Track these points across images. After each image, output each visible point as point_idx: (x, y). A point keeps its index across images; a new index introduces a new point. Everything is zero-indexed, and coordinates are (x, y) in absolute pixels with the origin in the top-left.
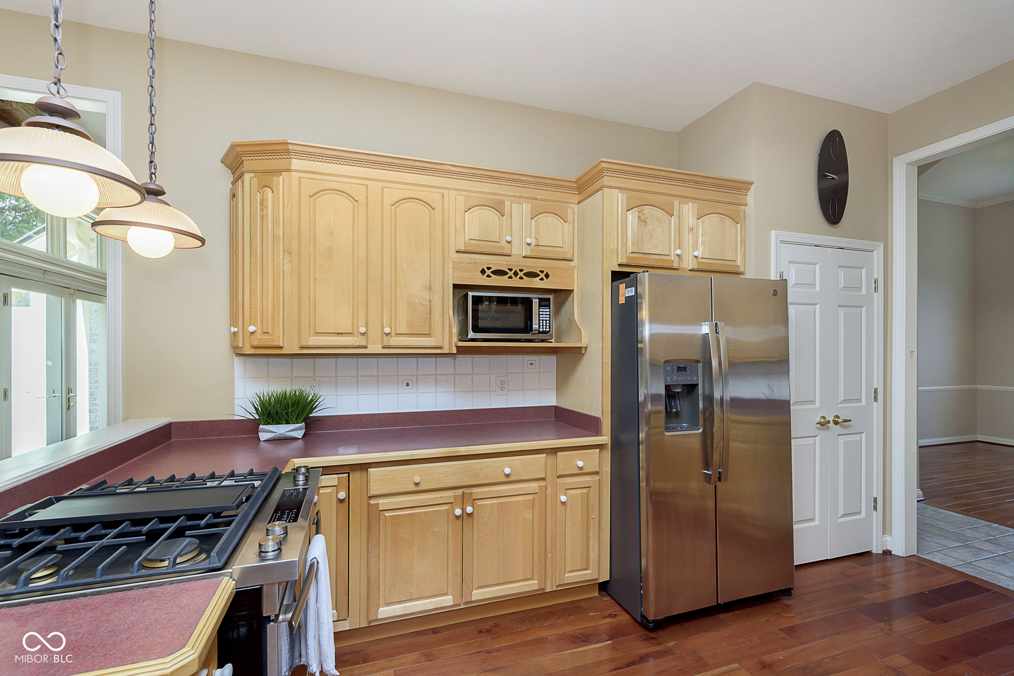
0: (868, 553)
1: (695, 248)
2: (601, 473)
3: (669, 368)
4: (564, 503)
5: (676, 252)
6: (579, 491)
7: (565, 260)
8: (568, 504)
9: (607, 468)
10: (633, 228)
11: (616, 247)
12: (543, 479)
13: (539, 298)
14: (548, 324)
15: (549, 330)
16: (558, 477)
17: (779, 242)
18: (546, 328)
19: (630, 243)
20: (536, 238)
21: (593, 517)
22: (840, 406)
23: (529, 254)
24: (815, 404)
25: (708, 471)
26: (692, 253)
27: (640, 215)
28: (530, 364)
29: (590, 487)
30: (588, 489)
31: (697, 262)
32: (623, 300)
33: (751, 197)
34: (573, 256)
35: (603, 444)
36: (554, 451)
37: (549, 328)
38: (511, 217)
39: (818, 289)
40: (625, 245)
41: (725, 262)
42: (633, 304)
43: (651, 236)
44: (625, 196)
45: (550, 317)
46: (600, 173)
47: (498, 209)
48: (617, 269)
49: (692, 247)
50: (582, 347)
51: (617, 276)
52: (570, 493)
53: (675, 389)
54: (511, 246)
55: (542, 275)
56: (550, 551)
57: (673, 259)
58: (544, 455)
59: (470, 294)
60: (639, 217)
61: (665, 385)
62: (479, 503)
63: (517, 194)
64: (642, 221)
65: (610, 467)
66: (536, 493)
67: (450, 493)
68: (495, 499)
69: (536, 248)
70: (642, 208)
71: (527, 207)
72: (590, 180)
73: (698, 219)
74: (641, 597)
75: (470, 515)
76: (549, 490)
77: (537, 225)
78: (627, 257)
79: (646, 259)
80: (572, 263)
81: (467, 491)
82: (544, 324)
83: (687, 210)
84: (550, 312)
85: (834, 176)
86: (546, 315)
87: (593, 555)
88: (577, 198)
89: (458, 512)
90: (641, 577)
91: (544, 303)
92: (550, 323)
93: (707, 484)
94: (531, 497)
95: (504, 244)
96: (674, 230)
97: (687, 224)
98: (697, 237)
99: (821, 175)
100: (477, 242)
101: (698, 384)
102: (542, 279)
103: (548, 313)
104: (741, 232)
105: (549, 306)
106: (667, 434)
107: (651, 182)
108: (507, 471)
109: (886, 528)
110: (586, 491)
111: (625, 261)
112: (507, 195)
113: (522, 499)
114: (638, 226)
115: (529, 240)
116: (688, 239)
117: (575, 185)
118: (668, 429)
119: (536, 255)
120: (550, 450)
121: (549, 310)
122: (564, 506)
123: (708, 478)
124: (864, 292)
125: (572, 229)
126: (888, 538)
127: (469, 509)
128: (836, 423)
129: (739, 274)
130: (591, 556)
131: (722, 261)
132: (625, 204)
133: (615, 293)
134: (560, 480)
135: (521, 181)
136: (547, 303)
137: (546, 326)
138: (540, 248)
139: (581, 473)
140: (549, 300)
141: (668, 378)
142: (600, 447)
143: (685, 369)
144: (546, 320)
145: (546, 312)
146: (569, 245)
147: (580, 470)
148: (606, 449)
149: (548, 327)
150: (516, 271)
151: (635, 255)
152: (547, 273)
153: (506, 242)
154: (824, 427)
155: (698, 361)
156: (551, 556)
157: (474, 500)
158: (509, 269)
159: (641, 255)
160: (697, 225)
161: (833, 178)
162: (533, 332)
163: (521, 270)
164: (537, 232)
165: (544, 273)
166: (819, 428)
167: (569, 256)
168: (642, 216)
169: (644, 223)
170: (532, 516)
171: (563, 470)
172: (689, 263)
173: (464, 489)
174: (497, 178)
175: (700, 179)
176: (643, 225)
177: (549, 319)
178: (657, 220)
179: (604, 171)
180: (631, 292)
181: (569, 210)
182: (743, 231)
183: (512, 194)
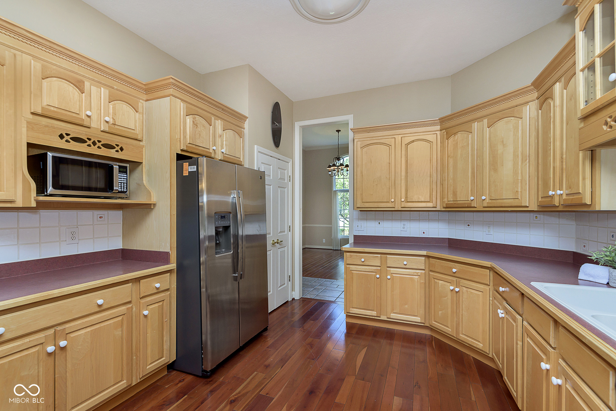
0: (287, 301)
1: (222, 148)
2: (170, 289)
3: (217, 217)
4: (146, 316)
5: (213, 148)
6: (156, 305)
7: (136, 140)
8: (149, 317)
9: (174, 285)
10: (190, 127)
11: (179, 137)
12: (130, 302)
13: (119, 166)
14: (125, 186)
15: (126, 190)
16: (141, 298)
17: (258, 152)
18: (124, 189)
19: (188, 137)
20: (113, 118)
21: (166, 320)
22: (279, 234)
23: (107, 129)
24: (270, 234)
25: (235, 274)
26: (221, 150)
27: (194, 120)
28: (100, 217)
29: (164, 300)
30: (162, 302)
31: (223, 156)
32: (186, 173)
33: (246, 125)
34: (143, 138)
35: (171, 270)
36: (138, 280)
37: (127, 189)
38: (91, 96)
39: (271, 178)
40: (185, 137)
41: (235, 158)
42: (195, 177)
43: (200, 135)
44: (185, 105)
45: (127, 181)
46: (169, 85)
47: (78, 86)
48: (180, 152)
49: (221, 147)
50: (151, 204)
51: (180, 158)
52: (150, 308)
53: (219, 229)
54: (91, 120)
55: (118, 148)
56: (135, 355)
57: (211, 152)
58: (131, 284)
59: (50, 155)
60: (193, 122)
61: (215, 227)
62: (72, 335)
63: (95, 79)
64: (195, 124)
65: (176, 284)
66: (124, 314)
67: (41, 335)
68: (87, 328)
69: (113, 126)
70: (195, 116)
71: (105, 93)
72: (159, 87)
73: (223, 131)
74: (202, 360)
75: (63, 349)
76: (134, 309)
77: (114, 108)
78: (186, 146)
79: (197, 149)
80: (141, 143)
81: (59, 328)
82: (123, 186)
83: (218, 124)
84: (127, 177)
85: (277, 124)
86: (124, 179)
87: (166, 347)
88: (145, 97)
89: (51, 349)
90: (202, 347)
91: (123, 170)
92: (127, 185)
93: (235, 282)
94: (120, 318)
95: (84, 117)
96: (212, 135)
97: (218, 132)
98: (223, 141)
99: (273, 123)
100: (55, 109)
101: (229, 226)
102: (117, 151)
103: (126, 178)
104: (242, 143)
105: (126, 172)
106: (217, 256)
107: (199, 101)
108: (100, 302)
109: (293, 289)
110: (162, 304)
111: (185, 148)
112: (86, 76)
113: (113, 322)
114: (193, 127)
115: (107, 119)
116: (219, 141)
117: (144, 87)
118: (217, 253)
119: (113, 131)
120: (134, 280)
121: (126, 175)
122: (146, 319)
123: (235, 279)
124: (286, 181)
125: (141, 118)
126: (293, 293)
127: (63, 343)
128: (278, 243)
129: (242, 165)
130: (165, 347)
131: (234, 157)
132: (185, 111)
133: (180, 169)
134: (143, 301)
135: (100, 70)
136: (125, 170)
137: (124, 187)
138: (116, 127)
139: (158, 291)
140: (126, 167)
141: (217, 223)
142: (170, 271)
143: (224, 217)
144: (124, 183)
145: (124, 176)
146: (140, 129)
147: (157, 290)
148: (174, 272)
149: (125, 188)
150: (94, 141)
151: (191, 145)
152: (121, 147)
153: (86, 115)
154: (274, 245)
155: (230, 213)
156: (136, 358)
157: (67, 334)
158: (88, 139)
159: (194, 146)
160: (223, 134)
161: (277, 125)
162: (114, 191)
163: (99, 141)
164: (114, 114)
165: (120, 147)
166: (272, 246)
167: (139, 137)
168: (195, 121)
169: (196, 126)
170: (121, 333)
171: (145, 292)
172: (219, 157)
173: (55, 328)
174: (77, 60)
175: (225, 108)
176: (195, 127)
177: (126, 182)
178: (203, 126)
179: (172, 85)
180: (193, 169)
181: (140, 104)
182: (243, 143)
183: (91, 77)
